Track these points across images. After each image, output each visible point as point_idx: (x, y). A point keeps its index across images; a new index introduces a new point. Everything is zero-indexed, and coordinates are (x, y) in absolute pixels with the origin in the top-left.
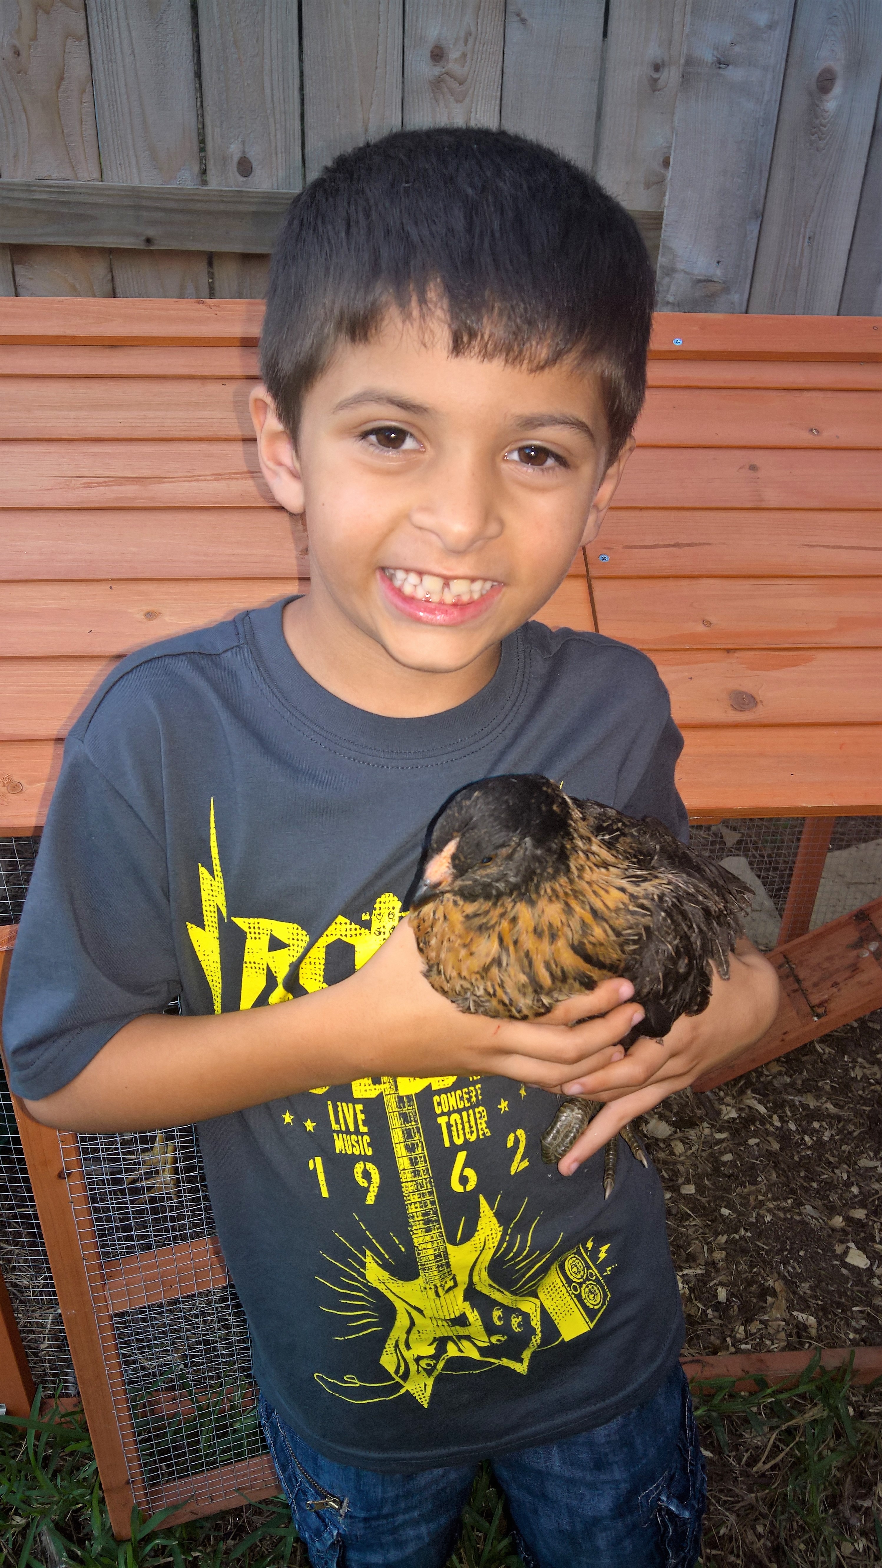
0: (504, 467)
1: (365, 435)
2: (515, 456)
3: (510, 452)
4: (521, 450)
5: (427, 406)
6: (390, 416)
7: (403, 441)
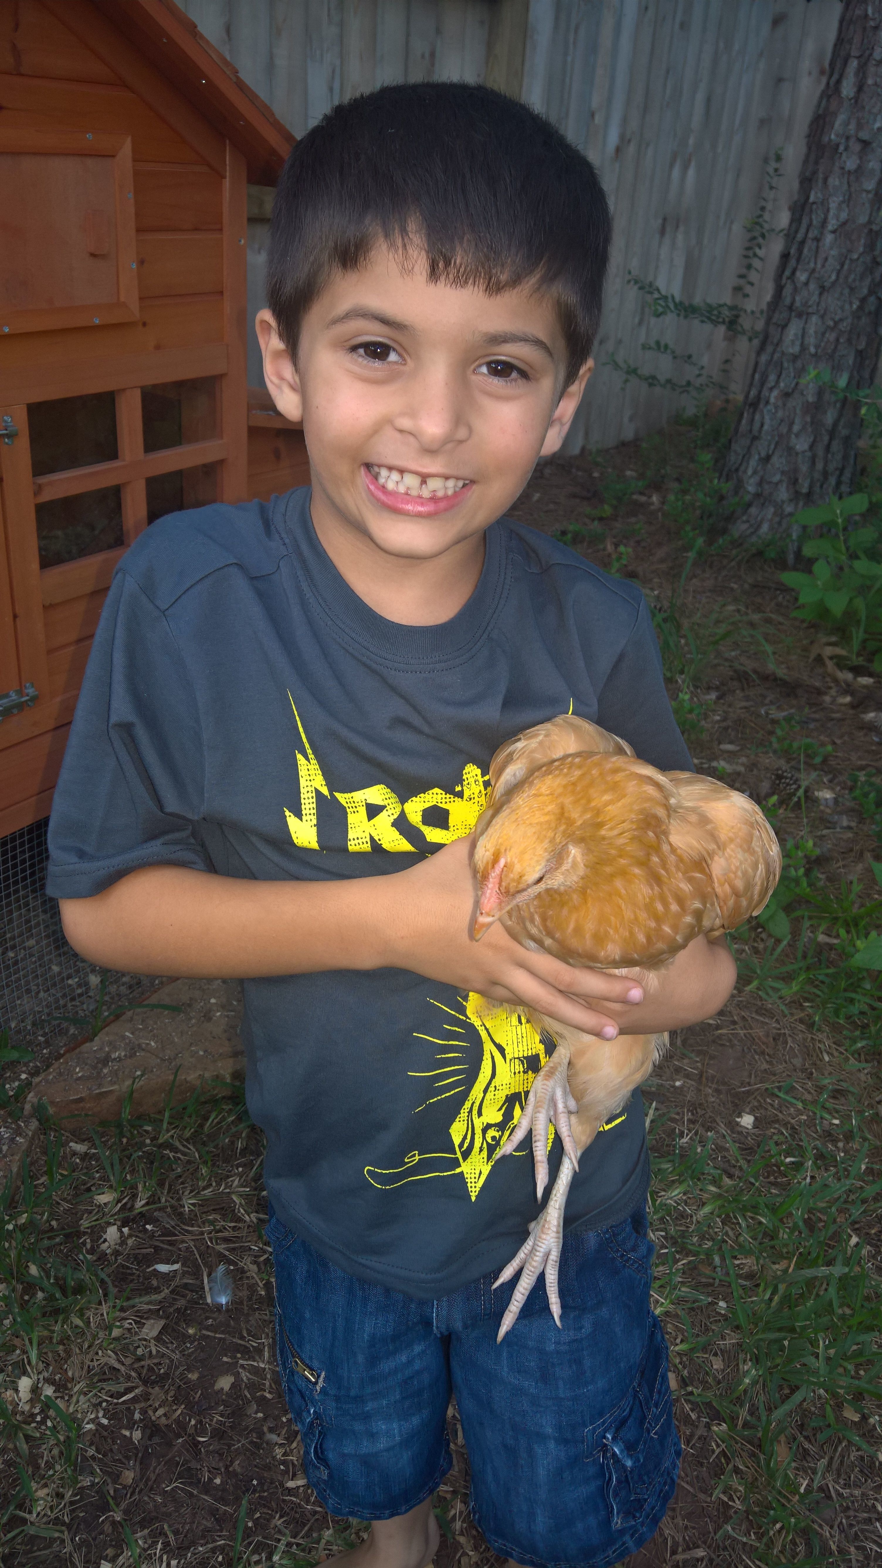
0: (474, 378)
1: (354, 349)
2: (484, 369)
3: (480, 366)
4: (489, 364)
5: (407, 323)
6: (375, 333)
7: (387, 355)
